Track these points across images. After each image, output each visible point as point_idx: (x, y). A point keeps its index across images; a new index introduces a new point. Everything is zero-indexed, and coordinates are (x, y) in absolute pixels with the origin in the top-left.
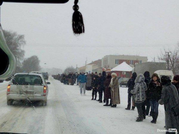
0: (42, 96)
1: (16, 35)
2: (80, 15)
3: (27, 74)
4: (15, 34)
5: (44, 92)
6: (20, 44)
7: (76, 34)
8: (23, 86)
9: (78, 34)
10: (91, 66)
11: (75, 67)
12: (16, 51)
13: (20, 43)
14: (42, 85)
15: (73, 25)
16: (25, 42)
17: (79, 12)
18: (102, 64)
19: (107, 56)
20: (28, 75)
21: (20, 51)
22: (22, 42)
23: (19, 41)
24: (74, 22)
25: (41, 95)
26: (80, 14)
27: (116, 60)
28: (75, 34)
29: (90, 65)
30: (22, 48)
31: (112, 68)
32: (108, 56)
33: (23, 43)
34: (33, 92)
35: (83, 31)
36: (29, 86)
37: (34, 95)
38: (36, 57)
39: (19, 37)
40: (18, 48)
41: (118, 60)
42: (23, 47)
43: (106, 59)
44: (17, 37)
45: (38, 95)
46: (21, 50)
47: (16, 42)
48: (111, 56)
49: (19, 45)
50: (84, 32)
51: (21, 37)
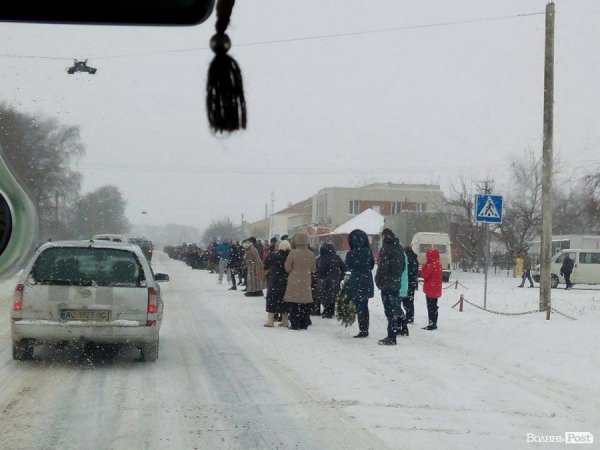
0: (140, 326)
1: (56, 127)
2: (234, 67)
3: (85, 243)
4: (51, 125)
5: (148, 311)
6: (67, 154)
7: (219, 132)
8: (72, 291)
9: (225, 133)
10: (284, 219)
11: (237, 223)
12: (56, 174)
13: (68, 150)
14: (143, 284)
15: (210, 100)
16: (81, 148)
17: (230, 60)
18: (314, 212)
19: (325, 189)
20: (90, 248)
21: (67, 175)
22: (72, 148)
23: (65, 144)
24: (214, 92)
25: (137, 323)
26: (233, 64)
27: (351, 202)
28: (216, 131)
29: (281, 216)
30: (72, 165)
31: (337, 226)
32: (330, 189)
33: (77, 151)
34: (109, 312)
35: (240, 122)
36: (93, 289)
37: (112, 323)
38: (114, 190)
39: (63, 133)
40: (61, 166)
41: (357, 202)
42: (77, 164)
43: (323, 198)
44: (56, 132)
45: (126, 322)
46: (70, 172)
47: (57, 148)
48: (336, 190)
49: (63, 156)
50: (244, 126)
51: (70, 133)
